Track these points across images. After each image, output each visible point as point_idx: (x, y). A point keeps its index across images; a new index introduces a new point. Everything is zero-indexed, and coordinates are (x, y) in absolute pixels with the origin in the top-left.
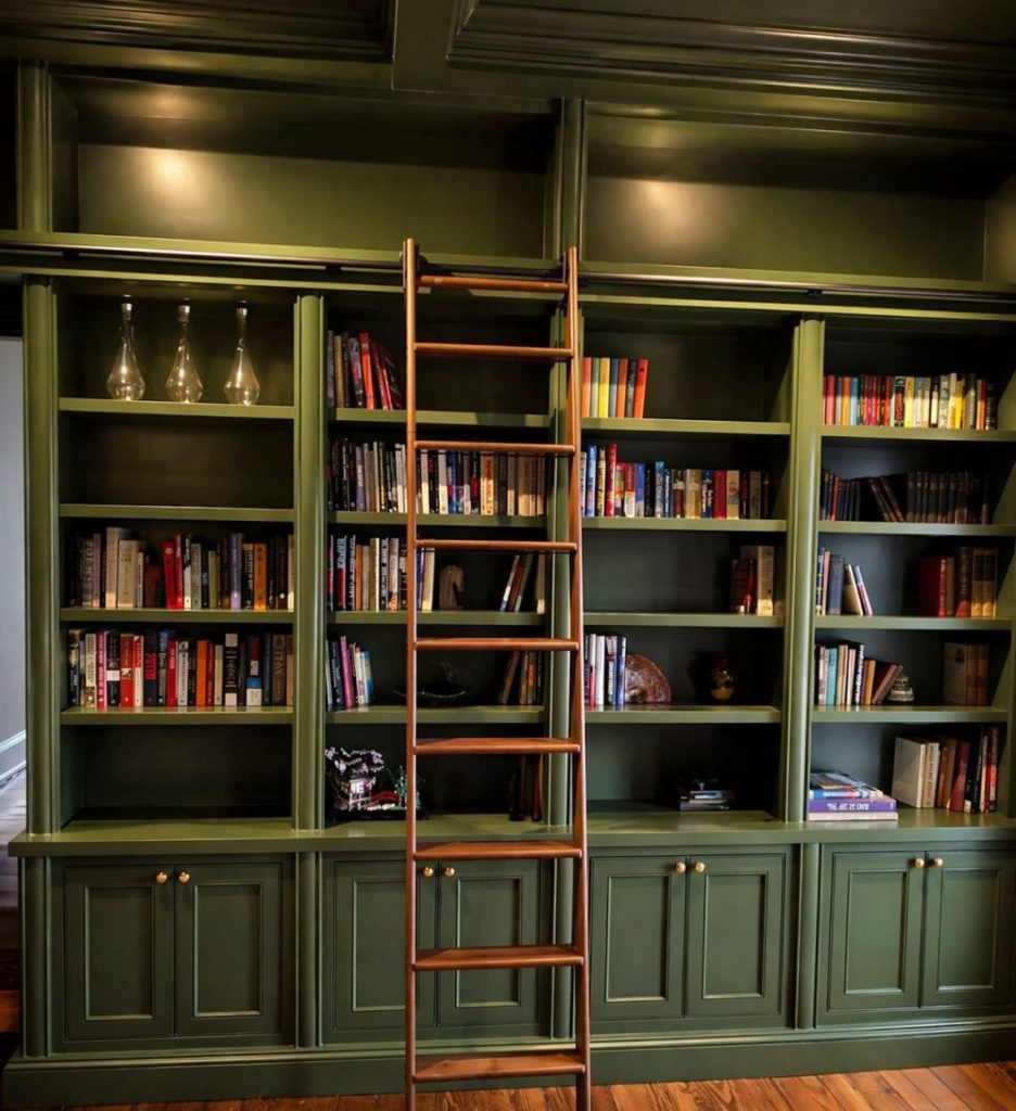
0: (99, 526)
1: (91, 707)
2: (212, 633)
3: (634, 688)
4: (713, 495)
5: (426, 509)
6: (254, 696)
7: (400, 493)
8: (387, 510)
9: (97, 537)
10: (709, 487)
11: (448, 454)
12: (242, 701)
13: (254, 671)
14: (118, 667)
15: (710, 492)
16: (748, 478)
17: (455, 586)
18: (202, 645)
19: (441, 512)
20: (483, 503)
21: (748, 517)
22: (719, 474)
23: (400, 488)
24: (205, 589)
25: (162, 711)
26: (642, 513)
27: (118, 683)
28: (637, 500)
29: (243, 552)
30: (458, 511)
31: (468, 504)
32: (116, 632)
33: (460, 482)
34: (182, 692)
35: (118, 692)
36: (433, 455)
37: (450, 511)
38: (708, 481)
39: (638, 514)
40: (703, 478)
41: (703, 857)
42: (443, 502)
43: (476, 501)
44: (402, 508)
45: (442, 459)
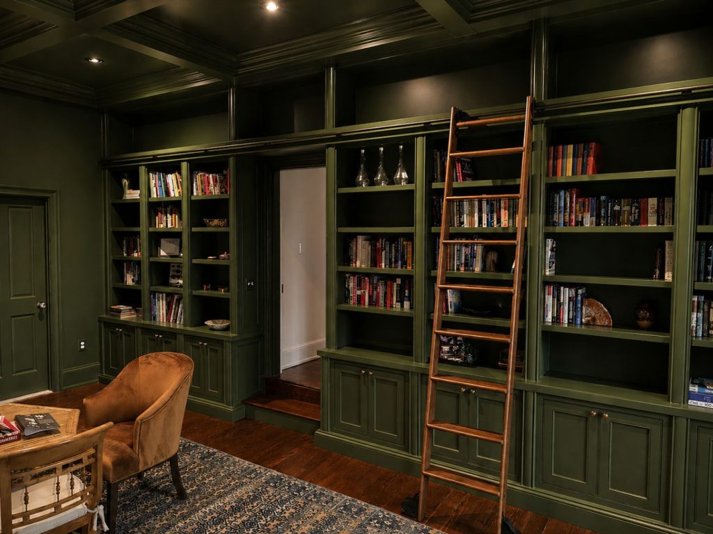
0: (354, 236)
1: (352, 304)
2: (392, 278)
3: (588, 317)
4: (639, 212)
5: (476, 226)
6: (407, 304)
7: (465, 219)
8: (460, 226)
9: (355, 239)
10: (637, 208)
11: (487, 201)
12: (402, 306)
13: (407, 294)
14: (361, 289)
15: (637, 211)
16: (663, 202)
17: (493, 260)
18: (389, 283)
19: (484, 226)
20: (502, 220)
21: (663, 224)
22: (643, 200)
23: (465, 215)
24: (390, 260)
25: (374, 308)
26: (594, 223)
27: (360, 295)
28: (591, 217)
29: (403, 245)
30: (491, 226)
31: (495, 223)
32: (361, 276)
33: (492, 212)
34: (381, 301)
35: (360, 299)
36: (480, 201)
37: (488, 226)
38: (636, 204)
39: (592, 223)
40: (633, 203)
41: (607, 411)
42: (485, 221)
43: (499, 221)
44: (466, 225)
45: (484, 204)
